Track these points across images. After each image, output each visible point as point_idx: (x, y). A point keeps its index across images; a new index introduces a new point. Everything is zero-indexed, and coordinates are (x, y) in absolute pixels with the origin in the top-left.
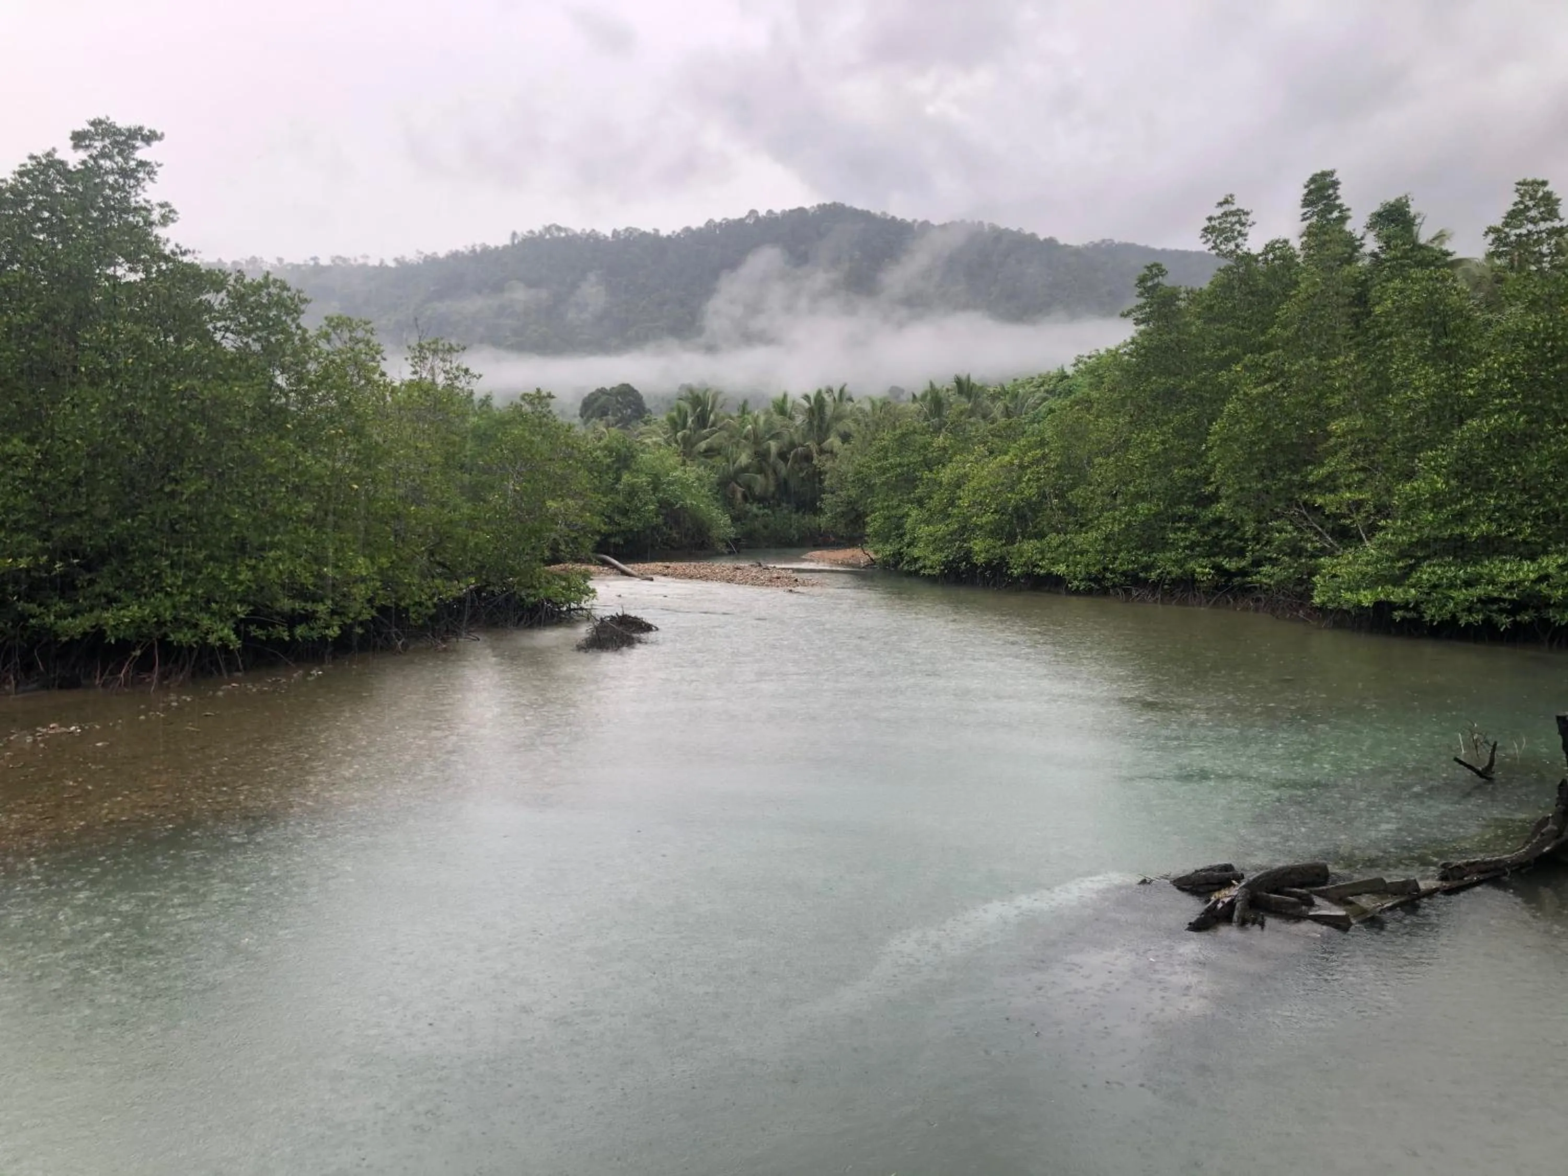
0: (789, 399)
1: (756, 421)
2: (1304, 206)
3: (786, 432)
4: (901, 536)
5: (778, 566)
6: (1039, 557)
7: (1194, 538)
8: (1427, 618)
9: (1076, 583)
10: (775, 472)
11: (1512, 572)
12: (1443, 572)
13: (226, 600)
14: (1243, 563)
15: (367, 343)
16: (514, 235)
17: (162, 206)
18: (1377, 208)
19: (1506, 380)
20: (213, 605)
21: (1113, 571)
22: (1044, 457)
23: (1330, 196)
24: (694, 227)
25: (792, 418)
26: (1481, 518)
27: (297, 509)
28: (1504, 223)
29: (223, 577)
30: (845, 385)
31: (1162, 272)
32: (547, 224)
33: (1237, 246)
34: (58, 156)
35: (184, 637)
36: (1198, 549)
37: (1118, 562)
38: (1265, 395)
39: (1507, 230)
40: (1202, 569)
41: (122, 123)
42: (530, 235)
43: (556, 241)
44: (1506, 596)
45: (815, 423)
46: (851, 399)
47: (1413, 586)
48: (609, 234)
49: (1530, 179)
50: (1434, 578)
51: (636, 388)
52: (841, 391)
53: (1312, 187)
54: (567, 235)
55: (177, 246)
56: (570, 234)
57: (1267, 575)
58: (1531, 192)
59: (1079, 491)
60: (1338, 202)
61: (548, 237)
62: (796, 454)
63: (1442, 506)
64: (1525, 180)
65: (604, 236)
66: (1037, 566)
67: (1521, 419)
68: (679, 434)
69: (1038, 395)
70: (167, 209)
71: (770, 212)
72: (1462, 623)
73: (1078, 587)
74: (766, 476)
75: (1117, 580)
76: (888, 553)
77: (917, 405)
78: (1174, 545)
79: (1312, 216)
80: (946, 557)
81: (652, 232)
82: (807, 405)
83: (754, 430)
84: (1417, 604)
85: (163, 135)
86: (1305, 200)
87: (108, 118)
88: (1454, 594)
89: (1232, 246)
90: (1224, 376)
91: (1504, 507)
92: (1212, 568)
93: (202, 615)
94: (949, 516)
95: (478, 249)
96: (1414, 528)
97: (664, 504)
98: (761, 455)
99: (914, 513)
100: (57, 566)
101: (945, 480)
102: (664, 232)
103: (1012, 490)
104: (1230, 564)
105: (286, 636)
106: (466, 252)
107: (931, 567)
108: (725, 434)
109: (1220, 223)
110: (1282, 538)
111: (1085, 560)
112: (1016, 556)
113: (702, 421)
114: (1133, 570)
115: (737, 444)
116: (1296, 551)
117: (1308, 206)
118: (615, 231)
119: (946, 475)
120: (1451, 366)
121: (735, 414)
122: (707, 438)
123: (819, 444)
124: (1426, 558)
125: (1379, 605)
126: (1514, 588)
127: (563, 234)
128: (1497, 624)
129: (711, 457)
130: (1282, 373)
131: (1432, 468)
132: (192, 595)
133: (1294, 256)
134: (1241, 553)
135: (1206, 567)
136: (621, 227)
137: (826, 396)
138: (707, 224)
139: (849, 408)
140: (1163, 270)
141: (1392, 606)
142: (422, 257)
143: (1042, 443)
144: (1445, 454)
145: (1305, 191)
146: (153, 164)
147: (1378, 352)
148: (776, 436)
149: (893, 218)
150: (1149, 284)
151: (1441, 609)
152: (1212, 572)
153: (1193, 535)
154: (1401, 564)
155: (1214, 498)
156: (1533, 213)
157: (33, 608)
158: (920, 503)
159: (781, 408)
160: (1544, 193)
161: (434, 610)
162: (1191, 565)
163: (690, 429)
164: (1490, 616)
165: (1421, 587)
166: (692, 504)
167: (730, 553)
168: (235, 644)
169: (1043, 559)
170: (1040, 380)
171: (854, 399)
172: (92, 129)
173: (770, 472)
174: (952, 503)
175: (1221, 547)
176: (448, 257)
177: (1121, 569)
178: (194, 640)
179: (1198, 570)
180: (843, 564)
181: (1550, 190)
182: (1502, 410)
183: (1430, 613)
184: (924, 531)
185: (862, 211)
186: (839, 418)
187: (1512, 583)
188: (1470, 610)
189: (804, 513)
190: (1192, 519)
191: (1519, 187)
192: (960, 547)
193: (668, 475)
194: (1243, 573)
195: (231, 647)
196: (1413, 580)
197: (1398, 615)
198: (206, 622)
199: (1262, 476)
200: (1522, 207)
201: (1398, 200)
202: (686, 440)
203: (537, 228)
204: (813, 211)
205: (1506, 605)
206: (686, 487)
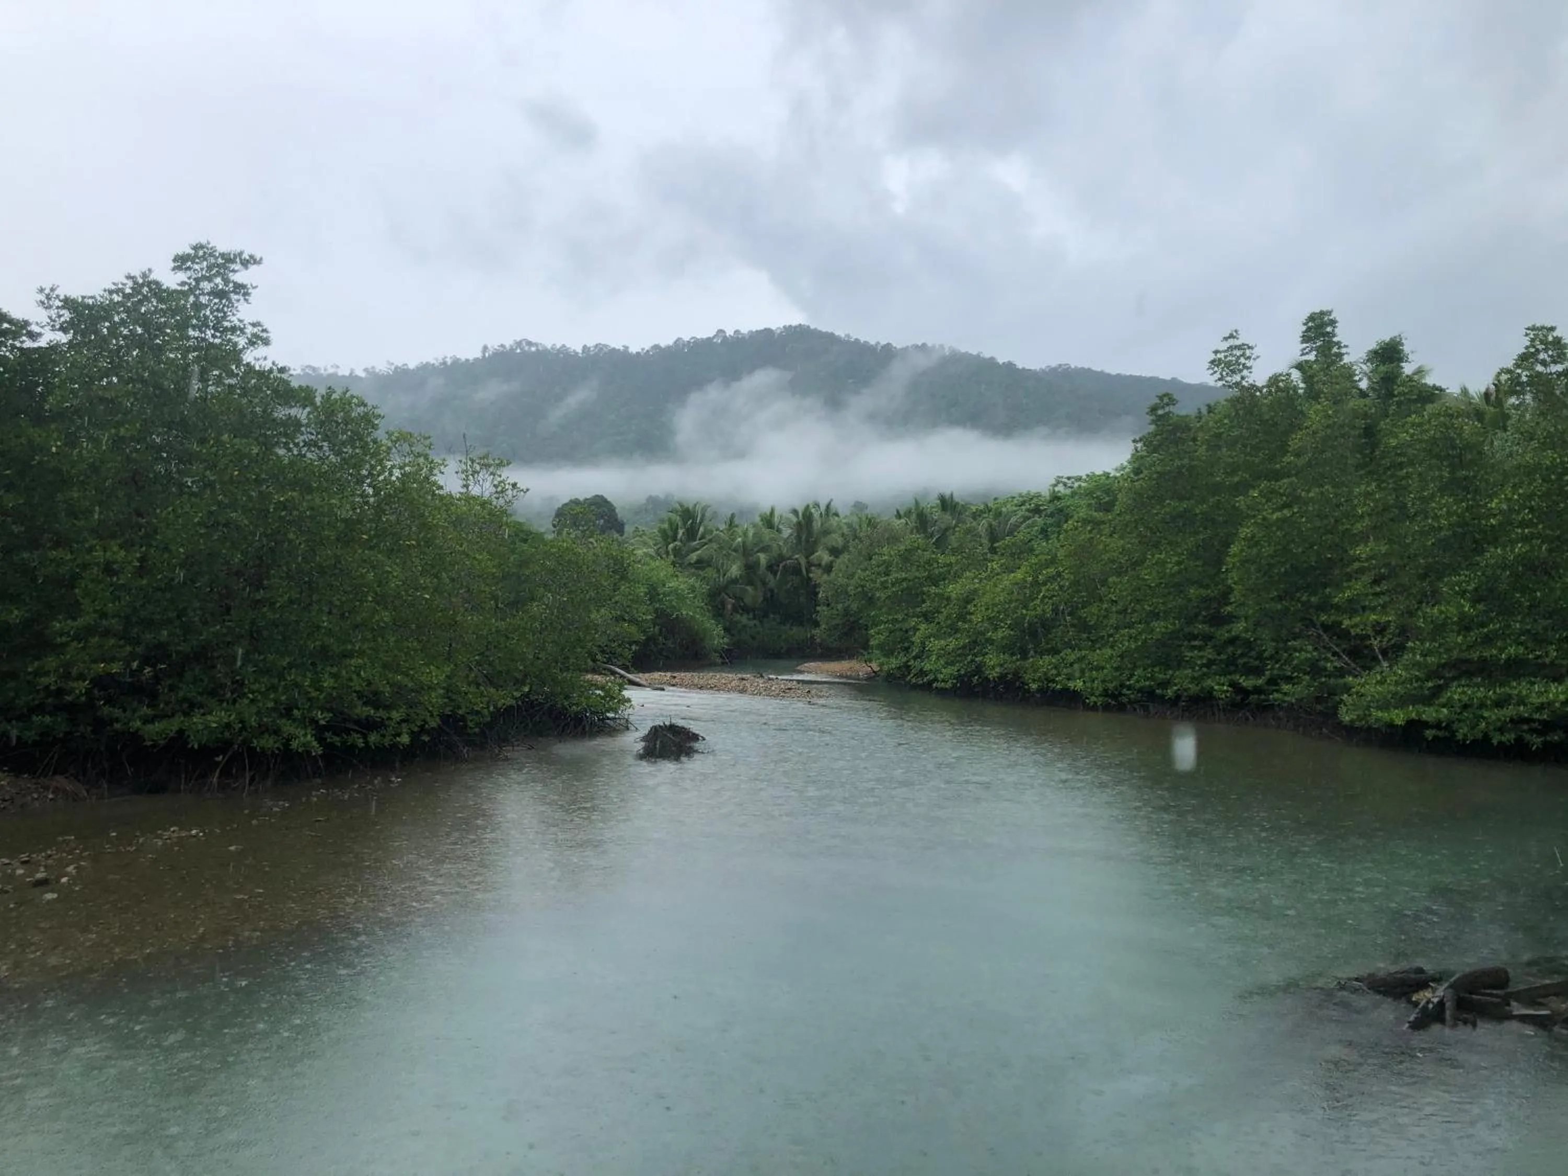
0: (777, 514)
1: (745, 534)
2: (1302, 342)
3: (775, 545)
4: (907, 649)
5: (780, 677)
6: (1054, 672)
7: (1210, 656)
8: (1460, 736)
9: (1093, 699)
10: (764, 583)
11: (1540, 694)
12: (1473, 693)
13: (307, 707)
14: (1260, 682)
15: (426, 457)
16: (485, 348)
17: (254, 325)
18: (1373, 346)
19: (1527, 511)
20: (295, 712)
21: (1129, 687)
22: (1059, 574)
23: (1328, 333)
24: (663, 344)
25: (779, 531)
26: (1508, 641)
27: (377, 618)
28: (1515, 364)
29: (306, 684)
30: (832, 500)
31: (1172, 401)
32: (518, 339)
33: (1243, 378)
34: (152, 277)
35: (268, 743)
36: (1214, 667)
37: (1135, 678)
38: (1284, 520)
39: (1519, 371)
40: (1220, 687)
41: (222, 247)
42: (501, 349)
43: (526, 355)
44: (1537, 716)
45: (804, 537)
46: (836, 515)
47: (1444, 706)
48: (579, 350)
49: (1538, 325)
50: (1465, 699)
51: (609, 499)
52: (828, 507)
53: (1310, 324)
54: (538, 350)
55: (273, 363)
56: (540, 348)
57: (1290, 693)
58: (1541, 337)
59: (1094, 609)
60: (1335, 339)
61: (518, 351)
62: (784, 567)
63: (1468, 629)
64: (1534, 326)
65: (574, 351)
66: (1053, 681)
67: (1544, 548)
68: (671, 546)
69: (1020, 513)
70: (260, 329)
71: (737, 332)
72: (1495, 742)
73: (1095, 703)
74: (756, 589)
75: (1132, 696)
76: (894, 666)
77: (903, 521)
78: (1191, 664)
79: (1310, 351)
80: (958, 671)
81: (622, 348)
82: (795, 520)
83: (744, 543)
84: (1450, 723)
85: (261, 259)
86: (1303, 336)
87: (209, 243)
88: (1486, 714)
89: (1237, 378)
90: (1241, 502)
91: (1528, 631)
92: (1230, 686)
93: (284, 721)
94: (957, 631)
95: (449, 361)
96: (1442, 650)
97: (661, 615)
98: (751, 568)
99: (923, 627)
100: (146, 671)
101: (954, 595)
102: (633, 349)
103: (1025, 607)
104: (1247, 682)
105: (360, 743)
106: (437, 364)
107: (943, 681)
108: (715, 546)
109: (1225, 357)
110: (1302, 657)
111: (1101, 675)
112: (1030, 671)
113: (691, 533)
114: (1150, 686)
115: (728, 556)
116: (1315, 670)
117: (1307, 342)
118: (585, 347)
119: (954, 589)
120: (1469, 496)
121: (722, 527)
122: (697, 549)
123: (807, 557)
124: (1454, 679)
125: (1411, 723)
126: (1544, 709)
127: (533, 349)
128: (1528, 743)
129: (703, 569)
130: (1297, 499)
131: (1457, 593)
132: (276, 702)
133: (1295, 388)
134: (1257, 671)
135: (1223, 685)
136: (591, 344)
137: (813, 510)
138: (675, 342)
139: (835, 524)
140: (1174, 400)
141: (1426, 725)
142: (393, 368)
143: (1053, 561)
144: (1467, 579)
145: (1304, 328)
146: (249, 286)
147: (1390, 481)
148: (764, 549)
149: (857, 340)
150: (1160, 412)
151: (1473, 728)
152: (1230, 689)
153: (1209, 653)
154: (1430, 684)
155: (1231, 619)
156: (1542, 356)
157: (117, 712)
158: (927, 617)
159: (769, 521)
160: (1554, 338)
161: (489, 719)
162: (1209, 682)
163: (681, 541)
164: (1521, 736)
165: (1452, 707)
166: (687, 614)
167: (723, 663)
168: (317, 749)
169: (1059, 675)
170: (1021, 499)
171: (840, 514)
172: (192, 252)
173: (759, 584)
174: (962, 617)
175: (1237, 666)
176: (418, 368)
177: (1138, 686)
178: (276, 745)
179: (1216, 687)
180: (841, 676)
181: (1560, 336)
182: (1525, 539)
183: (1462, 731)
184: (935, 645)
185: (827, 333)
186: (826, 532)
187: (1542, 704)
188: (1501, 730)
189: (792, 625)
190: (1208, 638)
191: (1528, 332)
192: (972, 661)
193: (664, 585)
194: (1258, 690)
195: (314, 754)
196: (1443, 700)
197: (1429, 734)
198: (288, 728)
199: (1280, 598)
200: (1532, 350)
201: (1392, 340)
202: (676, 551)
203: (508, 343)
204: (779, 331)
205: (1536, 725)
206: (681, 597)
